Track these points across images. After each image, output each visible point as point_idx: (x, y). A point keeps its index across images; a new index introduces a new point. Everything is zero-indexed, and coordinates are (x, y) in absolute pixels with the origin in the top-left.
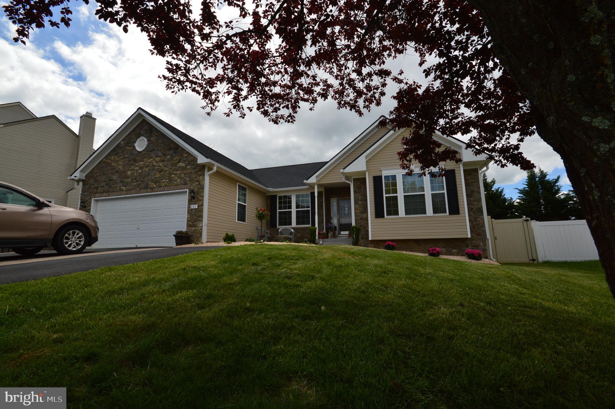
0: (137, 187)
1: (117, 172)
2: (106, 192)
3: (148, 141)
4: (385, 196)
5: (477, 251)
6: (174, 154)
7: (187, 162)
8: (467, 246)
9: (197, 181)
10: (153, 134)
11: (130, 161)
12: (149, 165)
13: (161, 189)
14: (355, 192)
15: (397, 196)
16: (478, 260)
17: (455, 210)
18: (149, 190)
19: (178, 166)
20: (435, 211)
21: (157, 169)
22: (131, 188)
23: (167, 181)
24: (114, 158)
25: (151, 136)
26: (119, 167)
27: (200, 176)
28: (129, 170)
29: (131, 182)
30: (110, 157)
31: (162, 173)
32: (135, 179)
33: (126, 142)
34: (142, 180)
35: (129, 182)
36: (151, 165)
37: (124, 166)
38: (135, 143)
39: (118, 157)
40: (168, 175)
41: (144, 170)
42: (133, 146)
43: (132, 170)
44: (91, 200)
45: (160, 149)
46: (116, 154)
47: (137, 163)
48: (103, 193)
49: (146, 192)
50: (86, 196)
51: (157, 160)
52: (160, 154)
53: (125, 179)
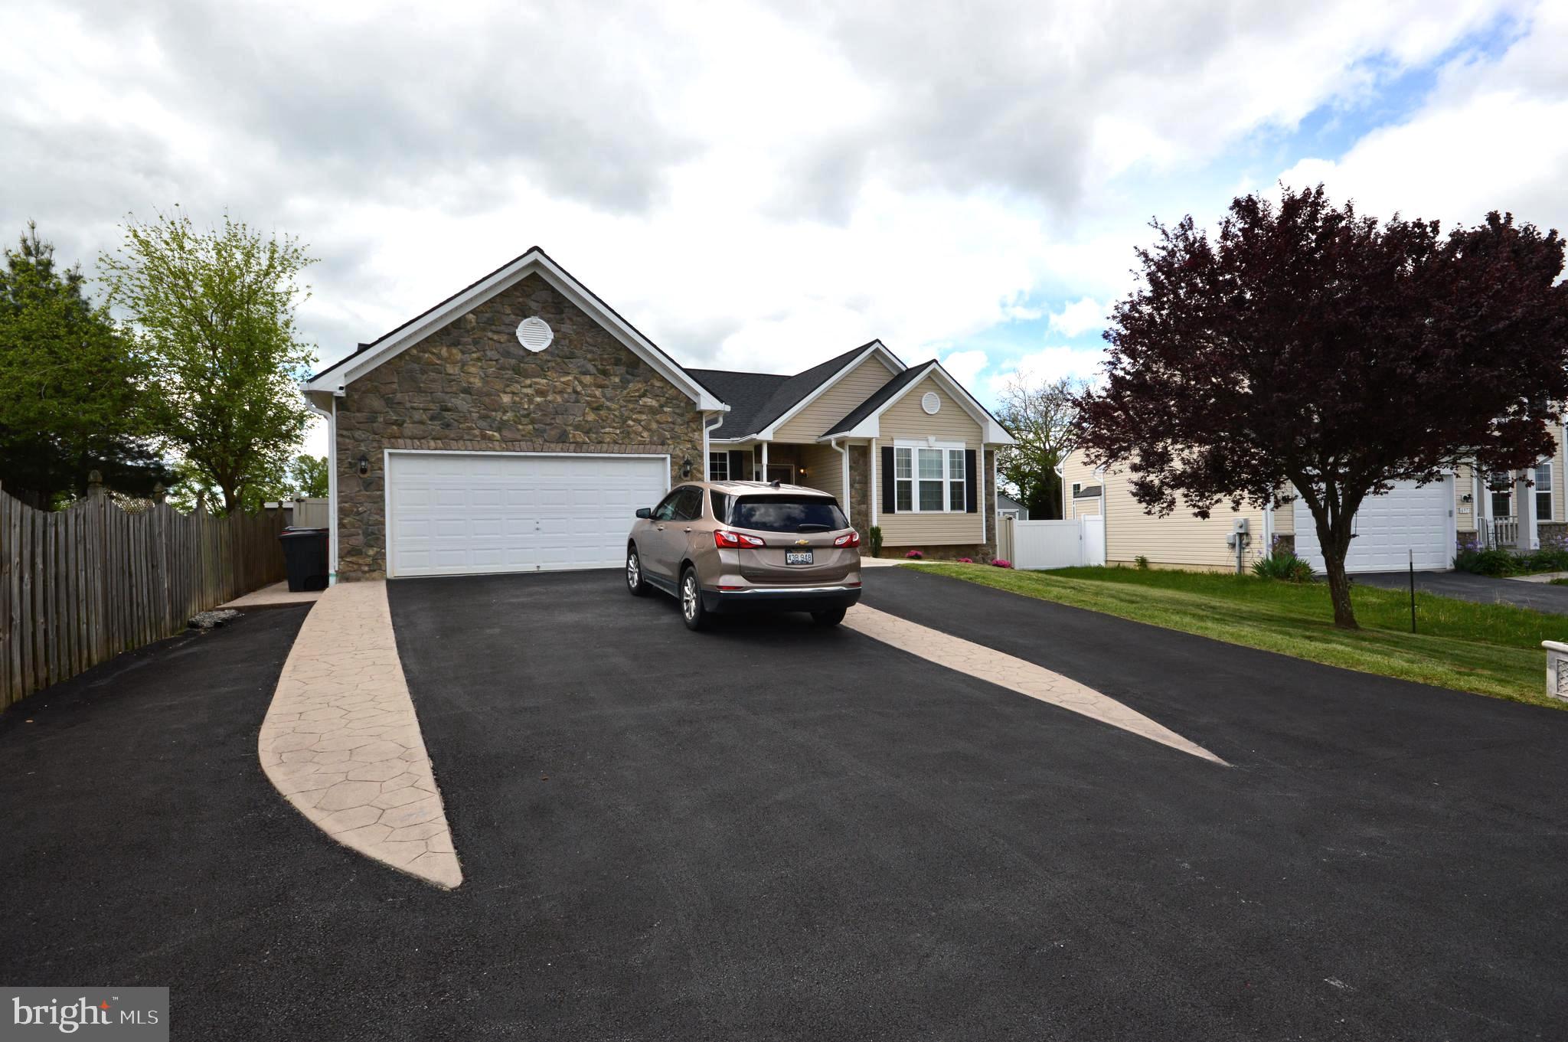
0: (537, 436)
1: (467, 391)
2: (434, 439)
3: (554, 331)
4: (896, 479)
6: (629, 377)
7: (663, 399)
9: (691, 441)
10: (564, 315)
11: (502, 368)
12: (564, 389)
13: (604, 449)
14: (851, 468)
15: (911, 482)
17: (972, 508)
18: (572, 447)
19: (641, 402)
20: (953, 508)
21: (588, 403)
22: (519, 437)
23: (618, 432)
24: (450, 353)
25: (561, 321)
26: (472, 380)
27: (695, 431)
28: (505, 393)
29: (515, 422)
30: (435, 347)
31: (601, 412)
32: (527, 416)
33: (484, 319)
34: (548, 421)
35: (508, 421)
36: (569, 390)
37: (485, 379)
38: (517, 327)
39: (463, 353)
40: (617, 420)
41: (549, 398)
42: (508, 334)
43: (513, 393)
44: (383, 453)
45: (589, 356)
46: (456, 344)
47: (526, 377)
48: (423, 438)
49: (562, 451)
50: (362, 441)
51: (584, 381)
52: (592, 368)
53: (494, 414)
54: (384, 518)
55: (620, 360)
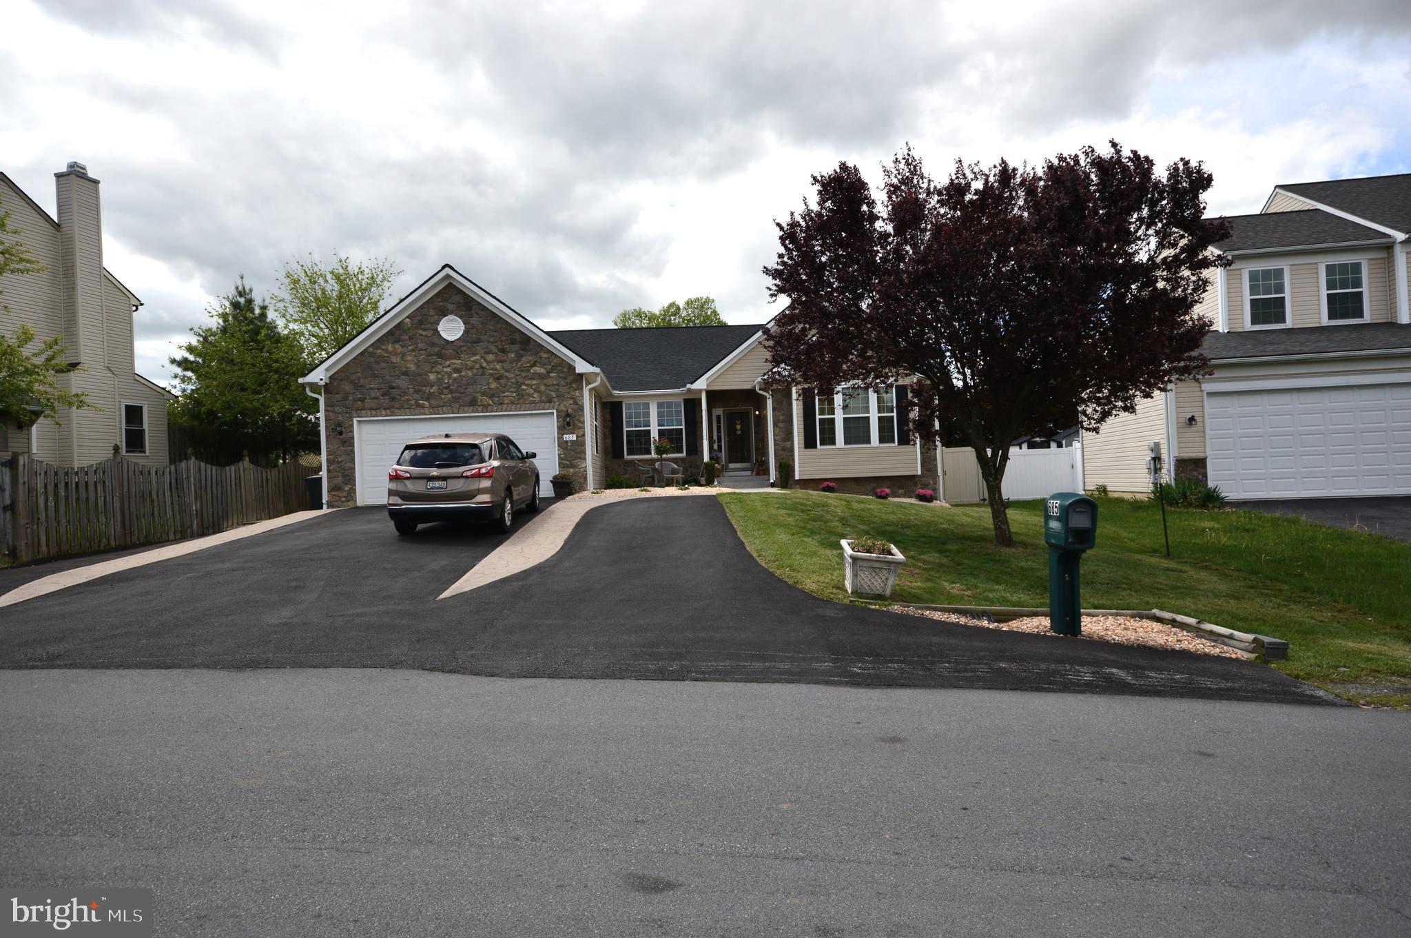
0: (454, 402)
1: (405, 374)
2: (385, 409)
3: (465, 323)
4: (818, 417)
5: (929, 492)
6: (522, 352)
7: (549, 367)
8: (916, 485)
9: (572, 398)
10: (473, 311)
11: (429, 355)
12: (474, 366)
13: (504, 408)
14: (774, 409)
15: (834, 419)
16: (929, 502)
17: (905, 441)
18: (480, 409)
19: (532, 371)
20: (882, 440)
21: (491, 374)
22: (442, 404)
23: (514, 394)
24: (394, 348)
25: (471, 316)
26: (409, 365)
27: (576, 390)
28: (432, 373)
29: (439, 393)
30: (384, 345)
31: (502, 381)
32: (447, 388)
33: (416, 321)
34: (462, 391)
35: (434, 392)
36: (477, 366)
37: (418, 365)
38: (439, 324)
39: (403, 347)
40: (514, 386)
41: (463, 374)
42: (434, 330)
43: (437, 372)
44: (352, 421)
45: (492, 340)
46: (397, 341)
47: (446, 360)
48: (378, 409)
49: (473, 412)
50: (340, 413)
51: (488, 359)
52: (494, 349)
53: (424, 388)
54: (354, 464)
55: (515, 339)
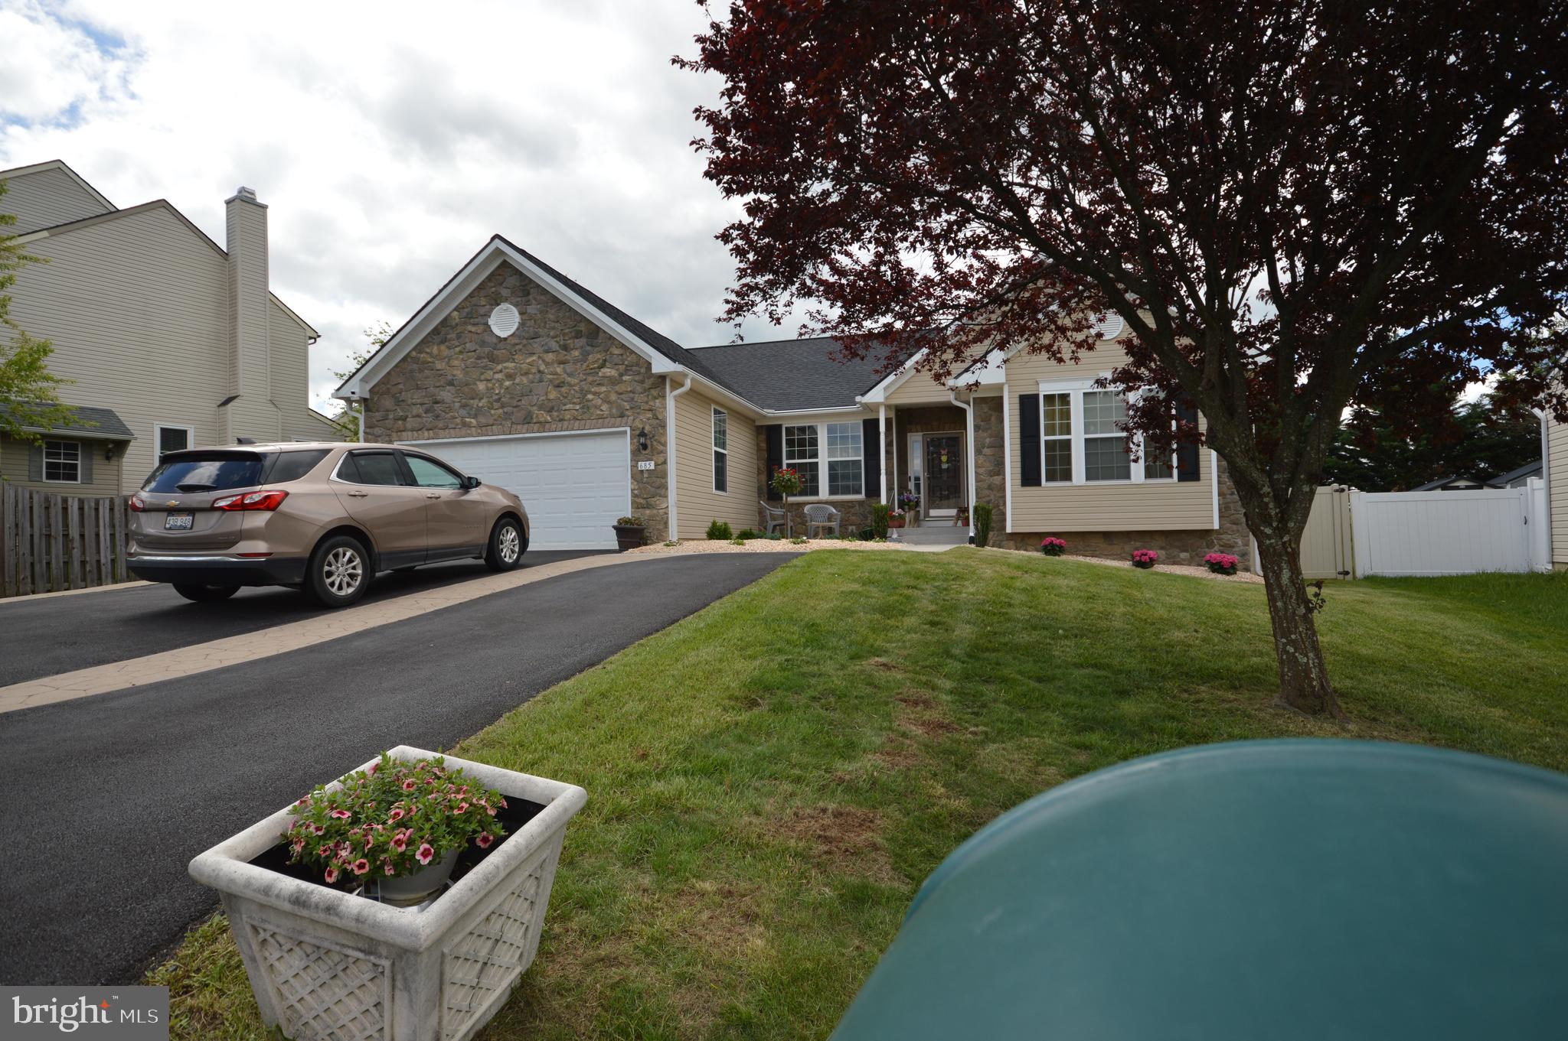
0: (506, 419)
1: (451, 383)
2: (428, 430)
3: (521, 313)
4: (1043, 438)
5: (1228, 557)
6: (589, 348)
7: (622, 368)
8: (1210, 545)
9: (650, 410)
10: (530, 297)
11: (479, 358)
12: (529, 369)
13: (565, 427)
14: (977, 428)
15: (1069, 441)
16: (1228, 574)
18: (537, 427)
19: (600, 374)
20: (1150, 473)
21: (551, 381)
22: (491, 422)
23: (578, 407)
24: (440, 351)
25: (528, 303)
26: (455, 372)
27: (656, 398)
28: (481, 381)
29: (489, 408)
30: (428, 347)
31: (563, 389)
32: (498, 400)
33: (465, 314)
34: (516, 404)
35: (482, 407)
36: (534, 370)
37: (466, 370)
38: (490, 316)
39: (449, 348)
40: (577, 395)
41: (517, 381)
42: (483, 324)
43: (487, 380)
45: (552, 333)
46: (444, 341)
47: (498, 364)
48: (420, 430)
49: (528, 432)
50: (379, 436)
51: (547, 360)
52: (554, 345)
53: (472, 401)
55: (581, 331)
